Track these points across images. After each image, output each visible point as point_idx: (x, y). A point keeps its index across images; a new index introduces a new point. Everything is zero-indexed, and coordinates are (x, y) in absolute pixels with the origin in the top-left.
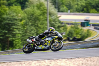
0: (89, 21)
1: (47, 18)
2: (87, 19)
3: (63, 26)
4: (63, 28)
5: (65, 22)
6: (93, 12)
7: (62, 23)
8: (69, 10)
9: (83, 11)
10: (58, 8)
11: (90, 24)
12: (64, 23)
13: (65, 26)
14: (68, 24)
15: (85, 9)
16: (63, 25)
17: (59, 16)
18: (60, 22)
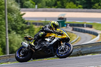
0: (66, 19)
1: (5, 16)
2: (62, 17)
3: (28, 28)
4: (28, 30)
5: (31, 21)
6: (70, 7)
7: (27, 23)
8: (36, 4)
9: (55, 5)
10: (21, 2)
11: (67, 24)
12: (30, 23)
13: (32, 27)
14: (36, 24)
15: (58, 3)
16: (28, 25)
17: (22, 13)
18: (24, 22)
